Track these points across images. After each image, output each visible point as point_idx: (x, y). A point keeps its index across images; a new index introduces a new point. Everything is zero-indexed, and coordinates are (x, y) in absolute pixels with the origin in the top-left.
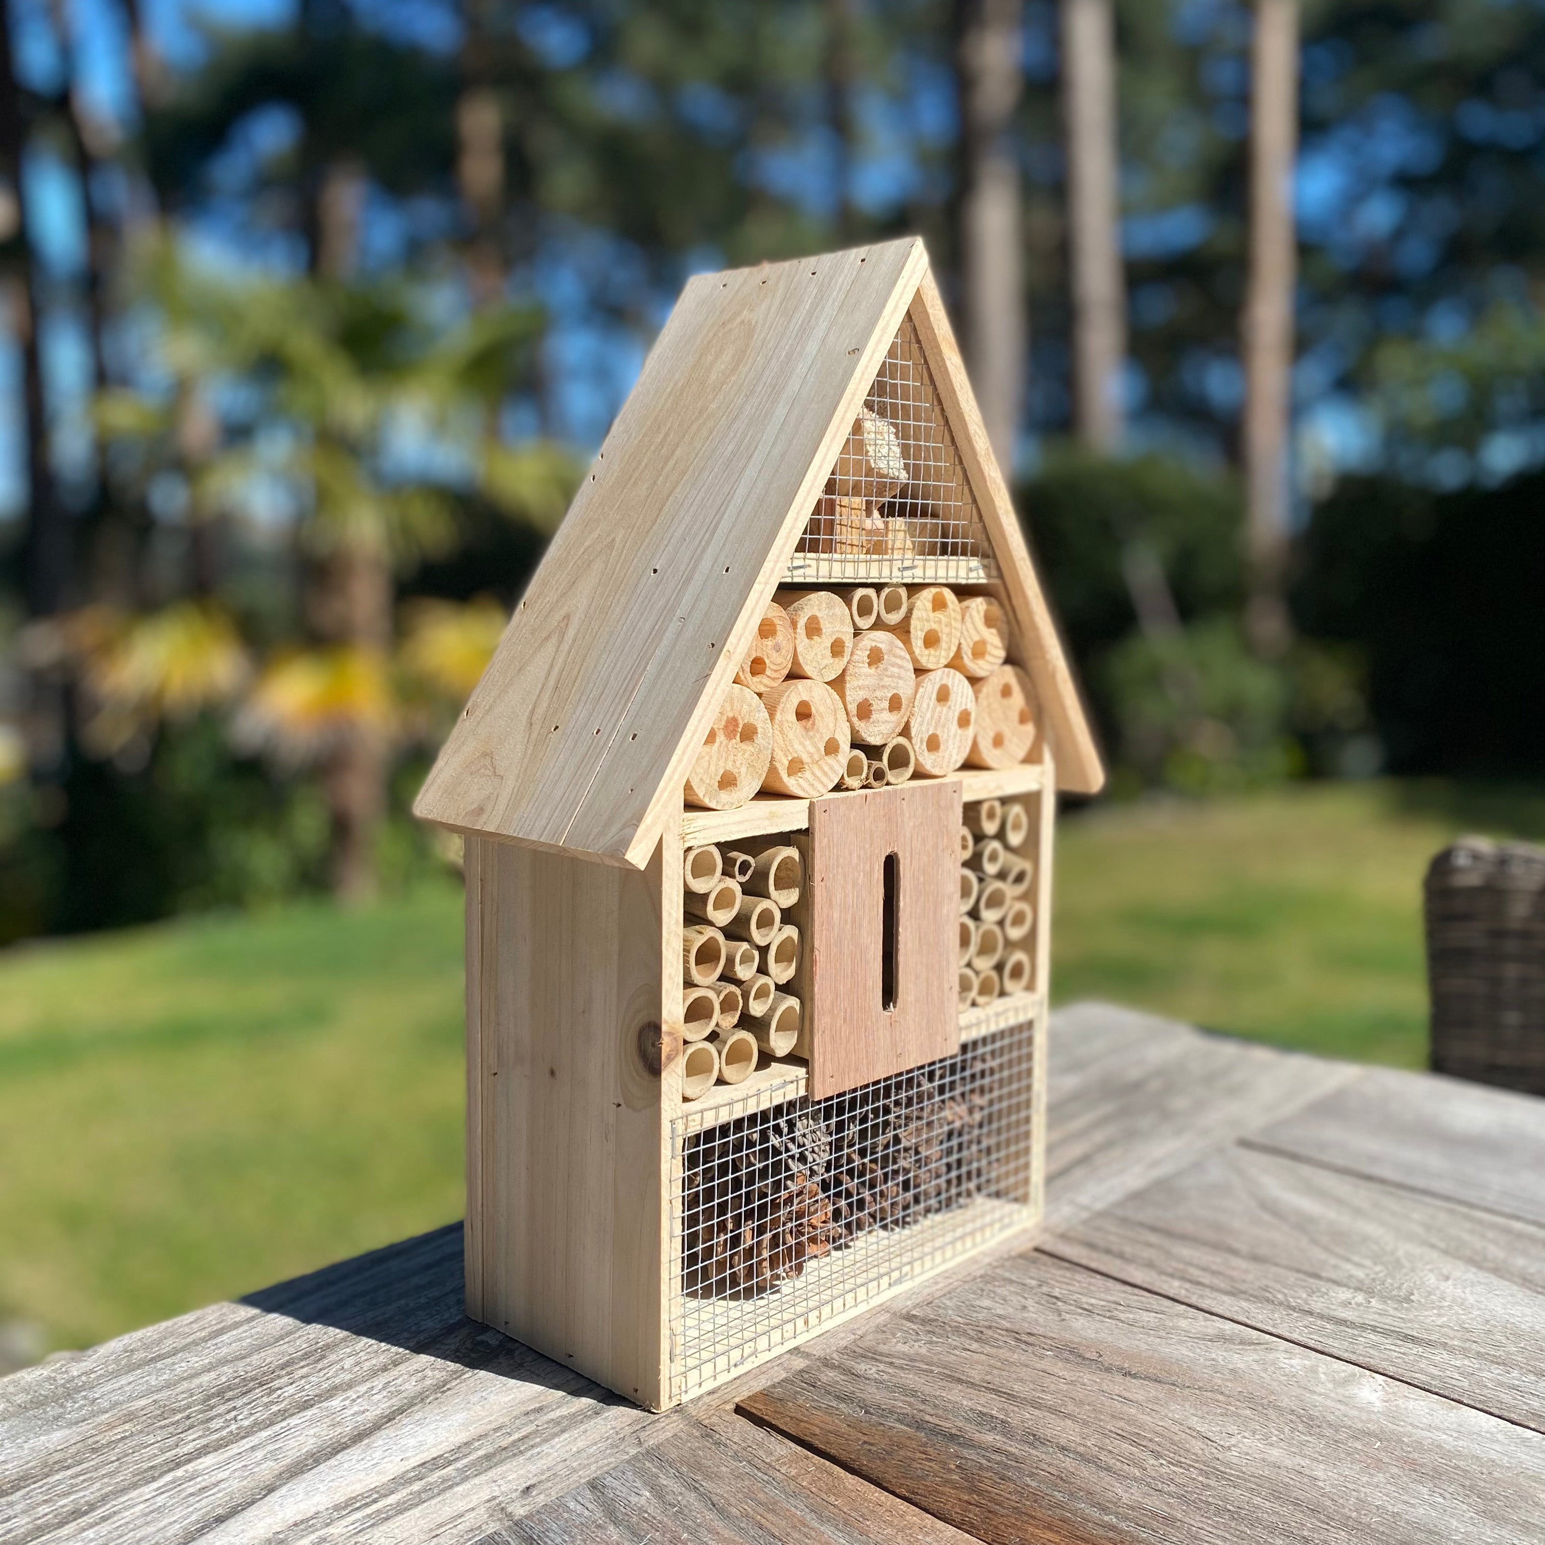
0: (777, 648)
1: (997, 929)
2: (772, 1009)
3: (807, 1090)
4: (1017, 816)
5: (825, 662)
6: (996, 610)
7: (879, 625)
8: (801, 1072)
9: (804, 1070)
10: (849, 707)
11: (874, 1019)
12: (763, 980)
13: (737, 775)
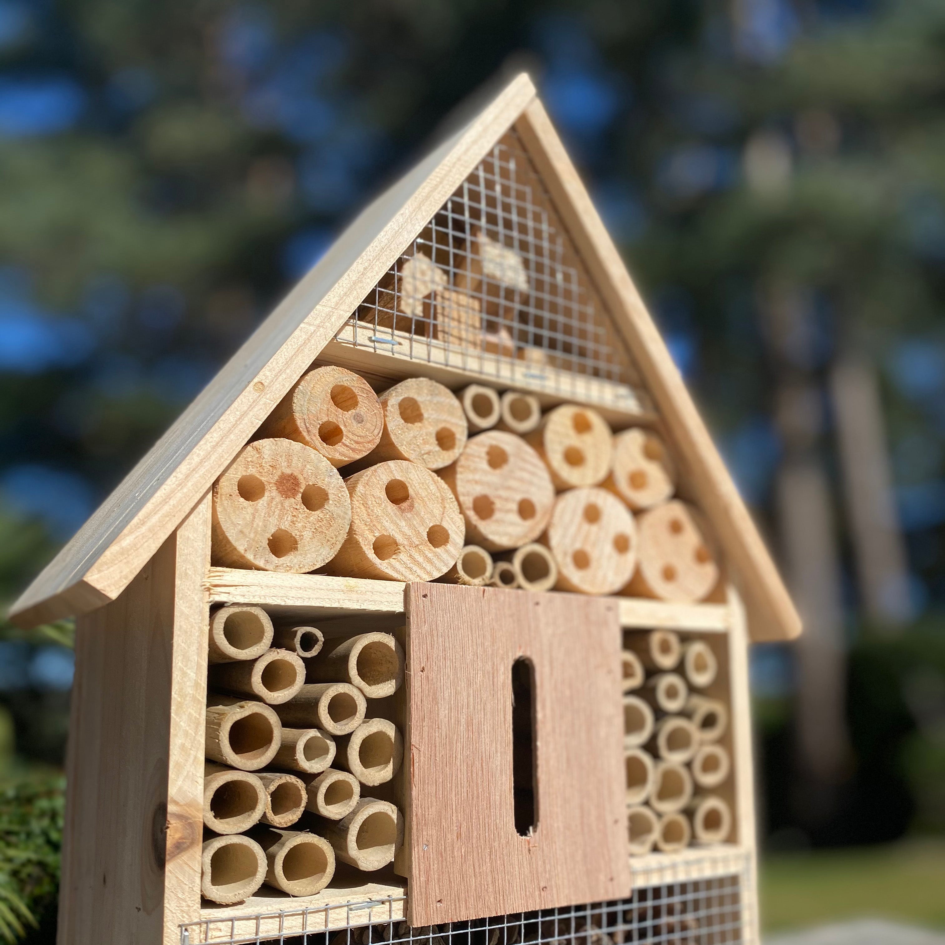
0: (359, 419)
1: (684, 773)
2: (354, 813)
3: (405, 915)
4: (699, 656)
5: (427, 448)
6: (656, 445)
7: (501, 426)
8: (398, 892)
9: (401, 890)
10: (461, 499)
11: (503, 841)
12: (339, 776)
13: (297, 537)
